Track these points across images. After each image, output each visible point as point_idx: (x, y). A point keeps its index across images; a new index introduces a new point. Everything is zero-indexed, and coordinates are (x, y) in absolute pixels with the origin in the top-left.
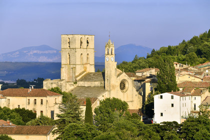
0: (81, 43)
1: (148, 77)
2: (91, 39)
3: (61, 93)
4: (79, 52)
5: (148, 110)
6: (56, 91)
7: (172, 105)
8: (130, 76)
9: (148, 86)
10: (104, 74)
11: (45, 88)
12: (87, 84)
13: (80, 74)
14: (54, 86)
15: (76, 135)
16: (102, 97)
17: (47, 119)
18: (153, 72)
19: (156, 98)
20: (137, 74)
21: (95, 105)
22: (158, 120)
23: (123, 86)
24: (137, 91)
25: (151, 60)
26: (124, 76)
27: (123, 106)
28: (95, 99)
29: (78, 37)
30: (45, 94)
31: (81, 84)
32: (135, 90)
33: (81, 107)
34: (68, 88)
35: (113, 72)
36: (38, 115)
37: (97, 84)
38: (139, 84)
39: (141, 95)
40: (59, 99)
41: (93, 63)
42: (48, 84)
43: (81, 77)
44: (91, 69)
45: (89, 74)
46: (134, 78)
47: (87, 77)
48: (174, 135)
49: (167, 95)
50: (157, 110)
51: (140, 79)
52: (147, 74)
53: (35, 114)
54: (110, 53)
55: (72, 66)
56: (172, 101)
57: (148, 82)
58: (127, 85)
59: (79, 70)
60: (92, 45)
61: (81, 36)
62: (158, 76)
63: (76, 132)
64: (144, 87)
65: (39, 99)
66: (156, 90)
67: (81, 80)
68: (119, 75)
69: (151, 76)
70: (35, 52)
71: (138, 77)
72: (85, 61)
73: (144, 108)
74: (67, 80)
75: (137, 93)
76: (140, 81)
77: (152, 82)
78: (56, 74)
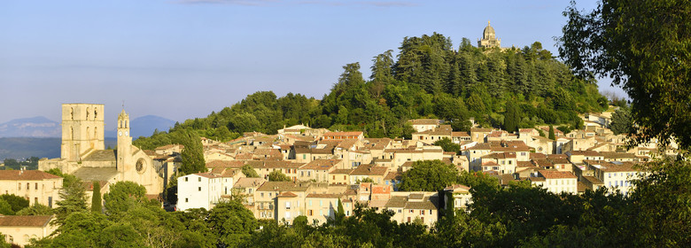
0: (88, 113)
1: (170, 156)
2: (101, 109)
3: (62, 176)
4: (84, 124)
5: (170, 195)
6: (54, 173)
7: (200, 189)
8: (148, 154)
9: (171, 167)
10: (116, 152)
11: (40, 169)
12: (94, 164)
13: (86, 152)
14: (53, 167)
15: (81, 226)
16: (113, 181)
17: (43, 207)
18: (177, 149)
19: (181, 180)
20: (157, 152)
21: (105, 190)
22: (182, 206)
23: (139, 166)
24: (157, 172)
25: (174, 134)
26: (141, 154)
27: (140, 191)
28: (105, 183)
29: (83, 107)
30: (41, 176)
31: (86, 164)
32: (154, 171)
33: (87, 192)
34: (70, 169)
35: (128, 149)
36: (32, 203)
37: (108, 163)
38: (160, 164)
39: (162, 176)
40: (59, 183)
41: (103, 139)
42: (44, 165)
43: (86, 155)
44: (100, 146)
45: (97, 152)
46: (153, 157)
47: (95, 156)
48: (201, 223)
49: (193, 177)
50: (181, 195)
51: (160, 157)
52: (170, 151)
53: (28, 202)
54: (124, 126)
55: (75, 142)
56: (200, 184)
57: (170, 161)
58: (144, 166)
59: (84, 147)
60: (101, 116)
61: (87, 106)
62: (183, 154)
63: (80, 222)
64: (165, 166)
65: (32, 183)
66: (180, 170)
67: (87, 159)
68: (134, 153)
69: (174, 154)
70: (28, 125)
71: (158, 155)
72: (92, 136)
73: (166, 193)
74: (69, 159)
75: (157, 175)
76: (160, 160)
77: (176, 161)
78: (55, 152)
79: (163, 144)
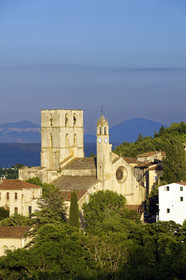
0: (67, 120)
1: (152, 163)
2: (79, 114)
3: (41, 185)
4: (64, 131)
5: (151, 205)
6: (34, 183)
7: (182, 199)
8: (129, 162)
9: (153, 175)
10: (95, 159)
11: (20, 178)
12: (74, 173)
13: (65, 160)
14: (32, 175)
15: (52, 238)
16: (92, 191)
17: (22, 217)
18: (159, 156)
19: (162, 190)
20: (139, 159)
22: (163, 217)
23: (119, 175)
24: (138, 181)
25: (159, 140)
26: (121, 162)
27: (120, 200)
28: (83, 192)
29: (62, 113)
30: (20, 186)
31: (66, 172)
32: (135, 179)
33: (65, 202)
34: (50, 178)
35: (107, 157)
36: (12, 212)
37: (87, 172)
38: (141, 172)
39: (142, 184)
40: (38, 192)
41: (82, 146)
42: (24, 174)
43: (66, 163)
44: (80, 154)
45: (77, 160)
46: (134, 165)
47: (75, 164)
49: (174, 186)
50: (162, 205)
51: (142, 165)
52: (151, 159)
53: (8, 212)
54: (103, 132)
55: (55, 150)
56: (181, 194)
57: (152, 169)
58: (125, 174)
59: (64, 154)
60: (80, 122)
61: (66, 112)
62: (164, 161)
63: (52, 235)
64: (147, 174)
65: (12, 193)
66: (162, 179)
67: (67, 167)
68: (114, 161)
69: (156, 162)
70: (13, 130)
71: (140, 163)
72: (71, 143)
73: (148, 203)
74: (48, 167)
75: (137, 184)
76: (142, 168)
77: (158, 169)
78: (34, 160)
79: (147, 150)
